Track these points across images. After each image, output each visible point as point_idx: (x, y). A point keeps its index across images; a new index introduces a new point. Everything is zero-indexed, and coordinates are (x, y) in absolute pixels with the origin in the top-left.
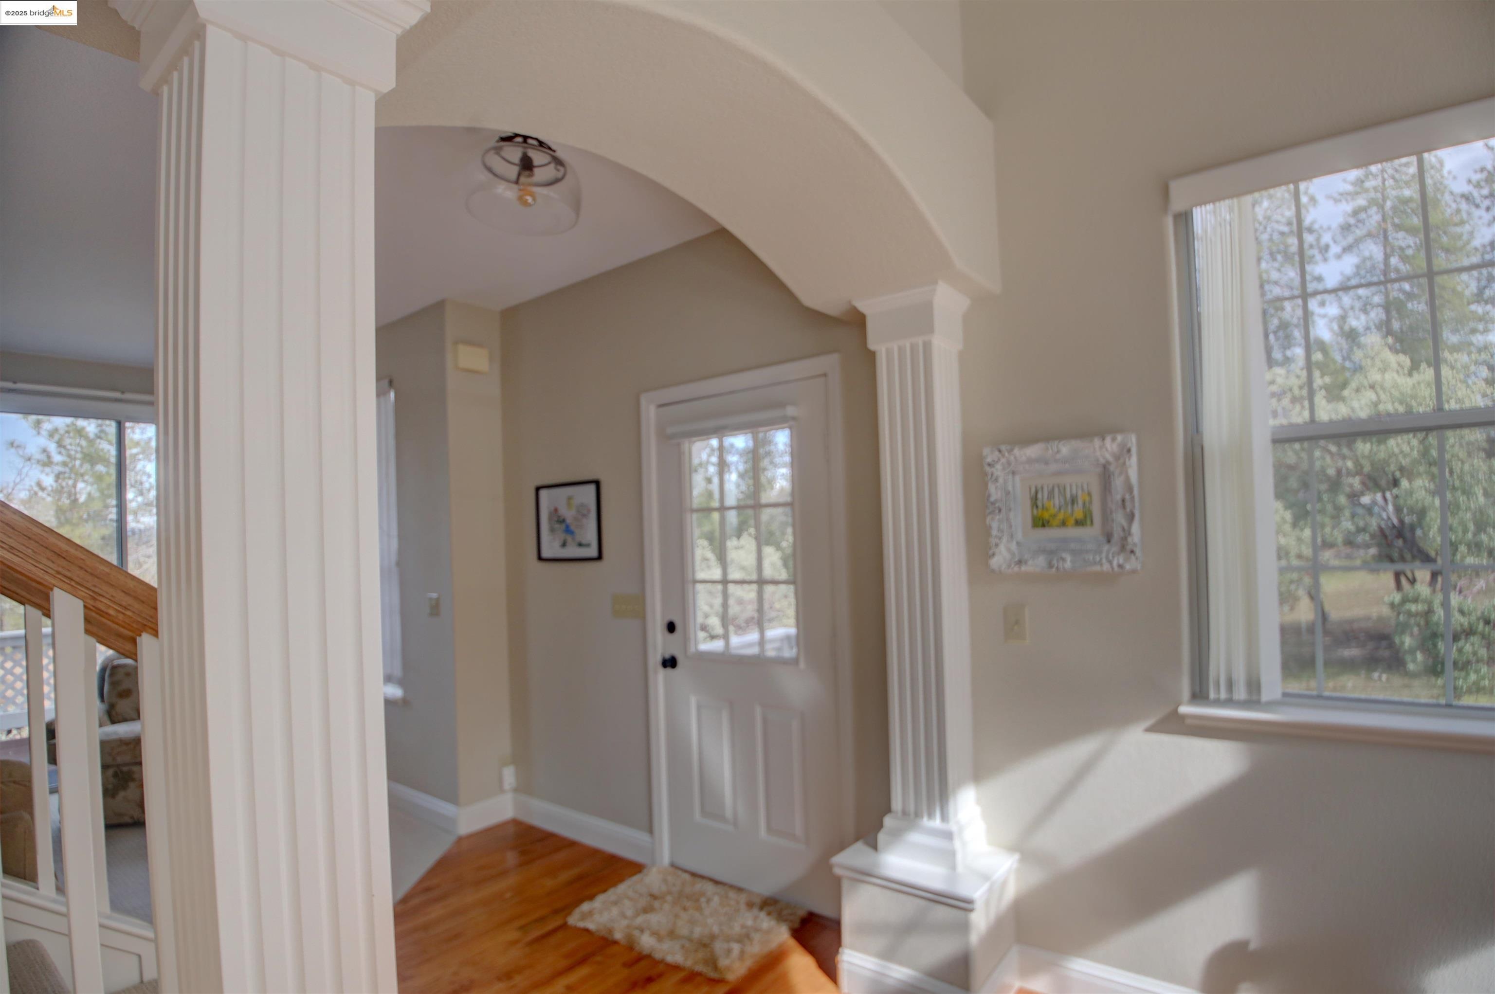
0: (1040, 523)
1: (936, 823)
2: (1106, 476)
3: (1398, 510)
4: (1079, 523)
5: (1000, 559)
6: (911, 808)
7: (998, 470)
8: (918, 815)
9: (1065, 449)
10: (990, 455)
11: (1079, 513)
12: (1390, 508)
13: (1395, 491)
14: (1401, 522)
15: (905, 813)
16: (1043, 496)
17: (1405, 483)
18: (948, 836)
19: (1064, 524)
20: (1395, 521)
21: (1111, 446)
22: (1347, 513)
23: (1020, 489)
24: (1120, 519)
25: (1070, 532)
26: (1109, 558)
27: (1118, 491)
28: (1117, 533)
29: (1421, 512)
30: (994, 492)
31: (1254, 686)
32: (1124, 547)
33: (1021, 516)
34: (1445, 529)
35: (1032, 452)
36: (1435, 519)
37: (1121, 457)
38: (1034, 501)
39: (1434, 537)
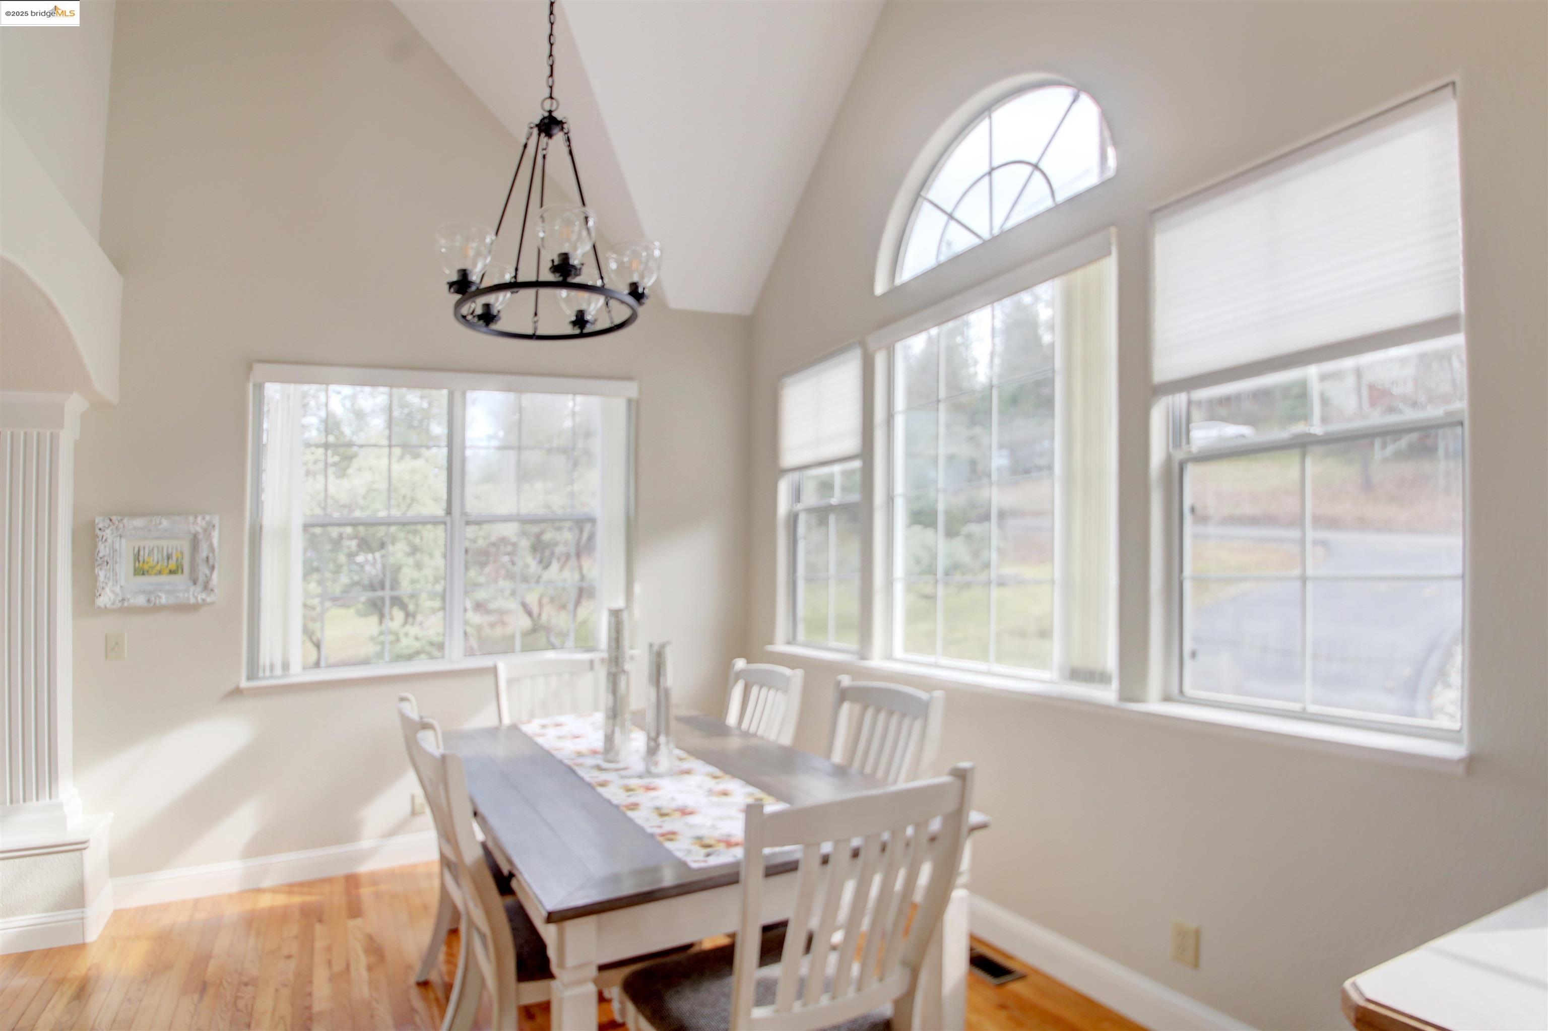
0: (140, 571)
1: (46, 801)
2: (195, 542)
3: (384, 566)
4: (171, 572)
5: (106, 598)
7: (108, 534)
8: (27, 800)
9: (165, 522)
10: (100, 522)
11: (172, 565)
12: (379, 566)
14: (385, 575)
16: (144, 555)
19: (160, 573)
20: (381, 575)
21: (201, 522)
22: (345, 569)
23: (125, 548)
24: (204, 570)
25: (165, 578)
26: (195, 595)
27: (204, 552)
28: (201, 579)
29: (398, 569)
30: (103, 550)
31: (286, 666)
32: (206, 587)
33: (124, 567)
34: (413, 581)
35: (139, 522)
36: (407, 575)
37: (208, 529)
38: (137, 557)
39: (405, 588)
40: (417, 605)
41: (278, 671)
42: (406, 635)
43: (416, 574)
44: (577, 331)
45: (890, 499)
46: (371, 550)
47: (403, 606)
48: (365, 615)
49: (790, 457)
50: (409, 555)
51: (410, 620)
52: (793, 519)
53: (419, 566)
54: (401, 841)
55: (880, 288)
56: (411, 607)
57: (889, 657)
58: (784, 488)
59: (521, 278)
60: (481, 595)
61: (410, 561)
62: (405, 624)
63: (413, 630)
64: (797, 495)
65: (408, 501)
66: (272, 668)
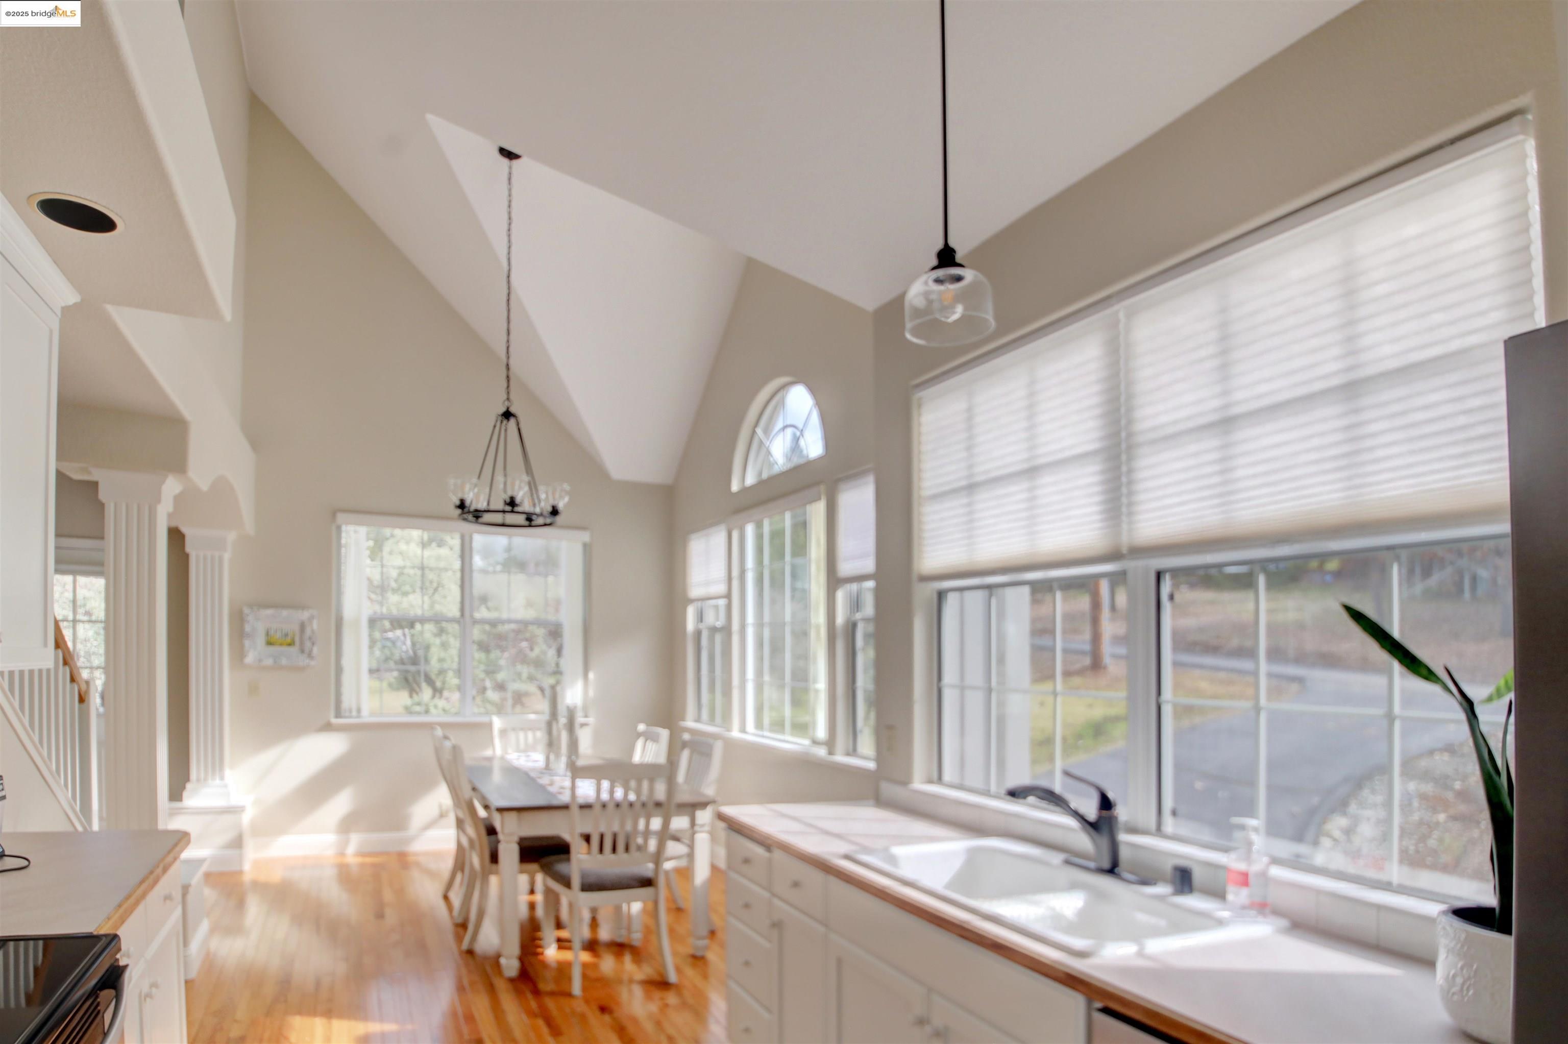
0: (269, 643)
1: (218, 781)
2: (302, 627)
3: (414, 644)
4: (290, 645)
5: (250, 659)
6: (202, 776)
7: (250, 618)
8: (206, 779)
9: (285, 613)
10: (246, 610)
11: (289, 640)
12: (409, 642)
13: (412, 631)
14: (415, 653)
15: (198, 780)
16: (272, 632)
17: (418, 626)
18: (226, 786)
19: (281, 645)
20: (411, 653)
21: (305, 615)
22: (379, 645)
23: (261, 629)
24: (308, 644)
25: (285, 649)
26: (303, 661)
27: (308, 632)
28: (307, 650)
29: (427, 648)
30: (248, 628)
31: (359, 710)
32: (310, 656)
33: (261, 640)
34: (441, 660)
35: (269, 612)
36: (435, 653)
37: (311, 618)
38: (267, 634)
39: (434, 665)
40: (444, 683)
41: (354, 713)
42: (436, 707)
43: (443, 655)
44: (527, 523)
45: (743, 627)
46: (401, 627)
47: (430, 682)
48: (398, 689)
49: (695, 592)
50: (436, 635)
51: (438, 695)
52: (698, 634)
53: (444, 646)
54: (433, 833)
55: (735, 487)
56: (438, 684)
57: (743, 730)
58: (691, 613)
59: (492, 507)
60: (501, 676)
61: (438, 641)
62: (433, 697)
63: (441, 703)
64: (700, 617)
65: (435, 585)
66: (350, 711)
